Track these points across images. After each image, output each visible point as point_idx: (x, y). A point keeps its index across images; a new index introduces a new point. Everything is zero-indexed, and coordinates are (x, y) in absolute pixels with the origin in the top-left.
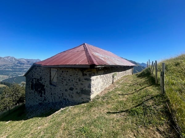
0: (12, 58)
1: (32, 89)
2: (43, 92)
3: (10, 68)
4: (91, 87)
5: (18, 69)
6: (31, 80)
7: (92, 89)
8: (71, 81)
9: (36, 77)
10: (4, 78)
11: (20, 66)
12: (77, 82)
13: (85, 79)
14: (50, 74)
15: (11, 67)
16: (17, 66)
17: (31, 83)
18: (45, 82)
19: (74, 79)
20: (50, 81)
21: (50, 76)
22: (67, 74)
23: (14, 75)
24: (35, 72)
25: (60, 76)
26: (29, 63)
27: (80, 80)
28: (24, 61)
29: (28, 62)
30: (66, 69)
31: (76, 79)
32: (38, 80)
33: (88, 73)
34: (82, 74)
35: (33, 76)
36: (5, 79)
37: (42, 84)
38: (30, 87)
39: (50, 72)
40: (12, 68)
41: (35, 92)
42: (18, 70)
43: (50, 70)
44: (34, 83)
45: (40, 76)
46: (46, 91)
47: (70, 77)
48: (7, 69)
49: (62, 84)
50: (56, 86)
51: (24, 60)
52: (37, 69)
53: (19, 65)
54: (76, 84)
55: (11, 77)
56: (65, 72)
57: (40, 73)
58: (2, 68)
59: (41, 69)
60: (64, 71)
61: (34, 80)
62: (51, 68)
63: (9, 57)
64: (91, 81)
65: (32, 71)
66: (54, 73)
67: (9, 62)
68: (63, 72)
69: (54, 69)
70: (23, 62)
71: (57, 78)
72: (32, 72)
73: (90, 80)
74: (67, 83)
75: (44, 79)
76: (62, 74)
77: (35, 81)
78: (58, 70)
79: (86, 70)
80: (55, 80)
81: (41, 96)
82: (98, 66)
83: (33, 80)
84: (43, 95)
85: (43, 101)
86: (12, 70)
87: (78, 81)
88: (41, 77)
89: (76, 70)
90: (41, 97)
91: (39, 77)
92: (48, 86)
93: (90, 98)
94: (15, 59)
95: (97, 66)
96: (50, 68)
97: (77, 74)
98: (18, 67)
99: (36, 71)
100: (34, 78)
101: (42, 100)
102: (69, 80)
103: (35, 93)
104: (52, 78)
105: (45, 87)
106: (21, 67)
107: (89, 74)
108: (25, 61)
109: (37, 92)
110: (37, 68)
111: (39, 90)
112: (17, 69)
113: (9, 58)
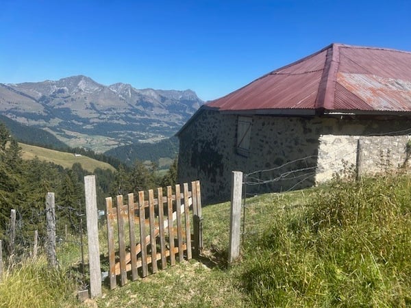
0: (127, 87)
1: (194, 165)
2: (218, 170)
3: (122, 118)
4: (319, 157)
5: (137, 121)
6: (192, 145)
7: (319, 161)
8: (280, 145)
9: (205, 138)
10: (109, 145)
11: (143, 114)
12: (290, 147)
13: (308, 141)
14: (237, 130)
15: (124, 116)
16: (137, 111)
17: (191, 152)
18: (225, 147)
19: (286, 141)
20: (235, 146)
21: (236, 136)
22: (271, 130)
23: (130, 140)
24: (202, 127)
25: (257, 134)
26: (165, 104)
27: (296, 143)
28: (152, 98)
29: (163, 99)
30: (270, 117)
31: (289, 140)
32: (208, 144)
33: (314, 127)
34: (302, 129)
35: (197, 136)
36: (111, 147)
37: (217, 152)
38: (190, 161)
39: (237, 126)
40: (126, 119)
41: (199, 172)
42: (138, 124)
43: (237, 121)
44: (200, 150)
45: (213, 134)
46: (225, 170)
47: (278, 136)
48: (115, 121)
49: (261, 150)
50: (247, 157)
51: (153, 94)
52: (206, 118)
53: (140, 108)
54: (290, 150)
55: (123, 144)
56: (269, 124)
57: (214, 127)
58: (105, 116)
59: (217, 119)
60: (266, 123)
61: (200, 144)
62: (238, 115)
63: (120, 84)
64: (320, 144)
65: (196, 123)
66: (244, 127)
67: (121, 99)
68: (263, 124)
69: (246, 119)
70: (151, 102)
71: (251, 138)
72: (196, 126)
73: (318, 143)
74: (271, 150)
75: (222, 141)
76: (261, 130)
77: (202, 147)
78: (253, 121)
79: (312, 121)
80: (245, 144)
81: (213, 181)
82: (332, 111)
83: (196, 144)
84: (218, 178)
85: (218, 191)
86: (124, 123)
87: (293, 144)
88: (215, 138)
89: (291, 121)
90: (213, 184)
91: (211, 138)
92: (229, 158)
93: (314, 179)
94: (132, 90)
95: (329, 111)
96: (236, 116)
97: (293, 130)
98: (138, 117)
99: (205, 123)
100: (200, 141)
101: (215, 189)
102: (276, 142)
103: (200, 175)
104: (239, 139)
105: (223, 160)
106: (146, 117)
107: (317, 129)
108: (156, 97)
109: (205, 172)
110: (208, 116)
111: (209, 166)
112: (135, 121)
113: (120, 87)
